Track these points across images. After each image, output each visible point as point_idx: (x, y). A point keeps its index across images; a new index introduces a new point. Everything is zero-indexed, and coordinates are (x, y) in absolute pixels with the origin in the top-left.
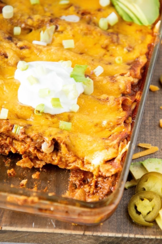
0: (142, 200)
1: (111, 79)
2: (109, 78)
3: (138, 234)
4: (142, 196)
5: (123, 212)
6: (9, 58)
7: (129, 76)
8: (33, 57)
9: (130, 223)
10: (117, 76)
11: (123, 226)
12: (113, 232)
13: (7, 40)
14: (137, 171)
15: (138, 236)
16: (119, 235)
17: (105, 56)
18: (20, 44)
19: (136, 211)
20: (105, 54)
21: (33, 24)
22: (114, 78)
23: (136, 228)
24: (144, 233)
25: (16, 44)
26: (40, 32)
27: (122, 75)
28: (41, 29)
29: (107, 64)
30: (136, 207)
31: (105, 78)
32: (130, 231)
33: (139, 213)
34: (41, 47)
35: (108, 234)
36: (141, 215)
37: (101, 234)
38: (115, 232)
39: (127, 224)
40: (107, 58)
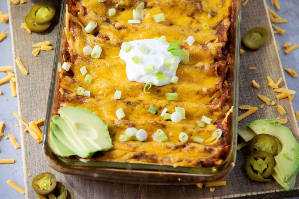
0: (256, 159)
1: (203, 46)
2: (201, 46)
3: (260, 191)
4: (256, 156)
5: (241, 173)
6: (111, 40)
7: (218, 42)
8: (130, 35)
9: (251, 182)
10: (208, 43)
11: (245, 186)
12: (237, 193)
13: (105, 23)
14: (245, 134)
15: (259, 193)
16: (244, 195)
17: (193, 24)
18: (117, 25)
19: (253, 171)
20: (192, 22)
21: (125, 4)
22: (205, 46)
23: (256, 186)
24: (264, 189)
25: (114, 25)
26: (132, 10)
27: (212, 41)
28: (133, 7)
29: (196, 32)
30: (252, 167)
31: (197, 46)
32: (252, 189)
33: (256, 172)
34: (136, 26)
35: (234, 196)
36: (258, 174)
37: (228, 197)
38: (239, 193)
39: (248, 184)
40: (194, 26)
